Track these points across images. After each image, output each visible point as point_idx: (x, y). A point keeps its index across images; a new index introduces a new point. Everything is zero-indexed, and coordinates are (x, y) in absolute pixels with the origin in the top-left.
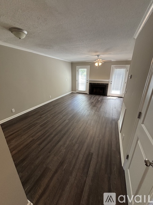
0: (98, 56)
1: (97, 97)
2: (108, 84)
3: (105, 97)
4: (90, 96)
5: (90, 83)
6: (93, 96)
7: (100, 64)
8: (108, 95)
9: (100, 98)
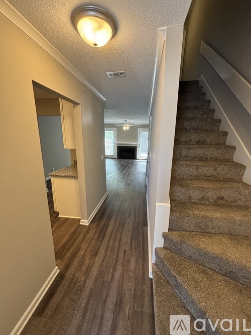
0: (126, 121)
1: (127, 160)
2: (136, 147)
3: (135, 160)
4: (119, 160)
5: (118, 146)
6: (122, 160)
7: (128, 128)
8: (137, 158)
9: (130, 161)
